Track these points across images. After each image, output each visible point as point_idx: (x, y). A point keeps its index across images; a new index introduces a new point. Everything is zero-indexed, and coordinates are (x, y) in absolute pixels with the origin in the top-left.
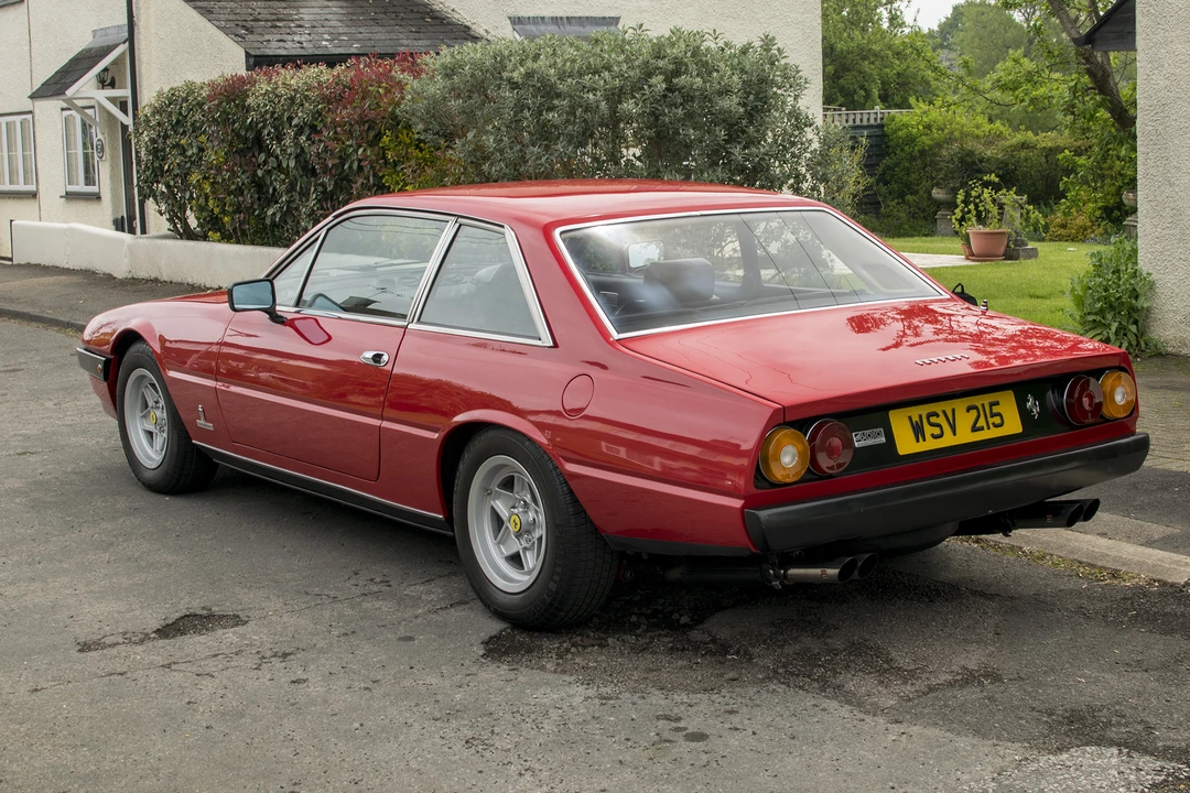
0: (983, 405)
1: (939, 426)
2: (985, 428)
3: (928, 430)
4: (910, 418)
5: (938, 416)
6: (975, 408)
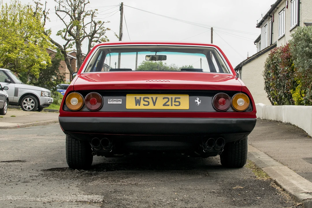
0: (172, 98)
2: (170, 105)
3: (142, 102)
4: (136, 98)
5: (149, 98)
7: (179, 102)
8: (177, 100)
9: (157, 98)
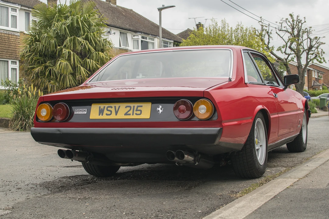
0: (134, 107)
1: (111, 111)
2: (131, 114)
3: (106, 112)
4: (100, 107)
5: (112, 107)
6: (130, 107)
7: (141, 111)
8: (139, 108)
9: (119, 107)
